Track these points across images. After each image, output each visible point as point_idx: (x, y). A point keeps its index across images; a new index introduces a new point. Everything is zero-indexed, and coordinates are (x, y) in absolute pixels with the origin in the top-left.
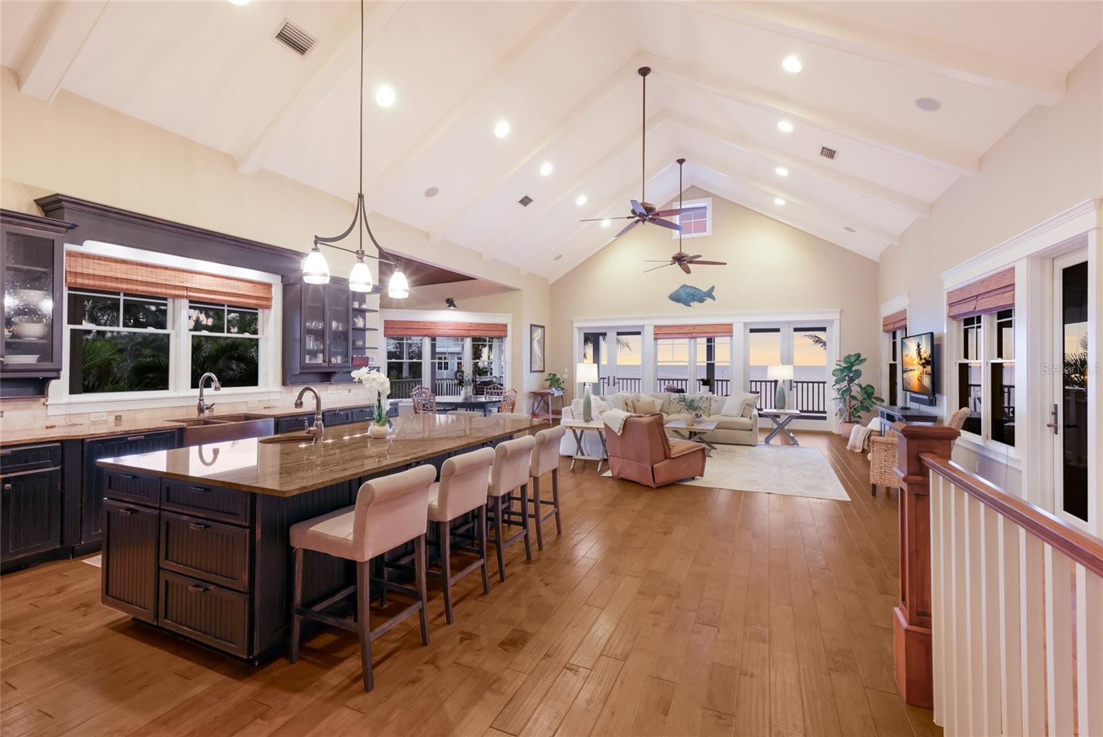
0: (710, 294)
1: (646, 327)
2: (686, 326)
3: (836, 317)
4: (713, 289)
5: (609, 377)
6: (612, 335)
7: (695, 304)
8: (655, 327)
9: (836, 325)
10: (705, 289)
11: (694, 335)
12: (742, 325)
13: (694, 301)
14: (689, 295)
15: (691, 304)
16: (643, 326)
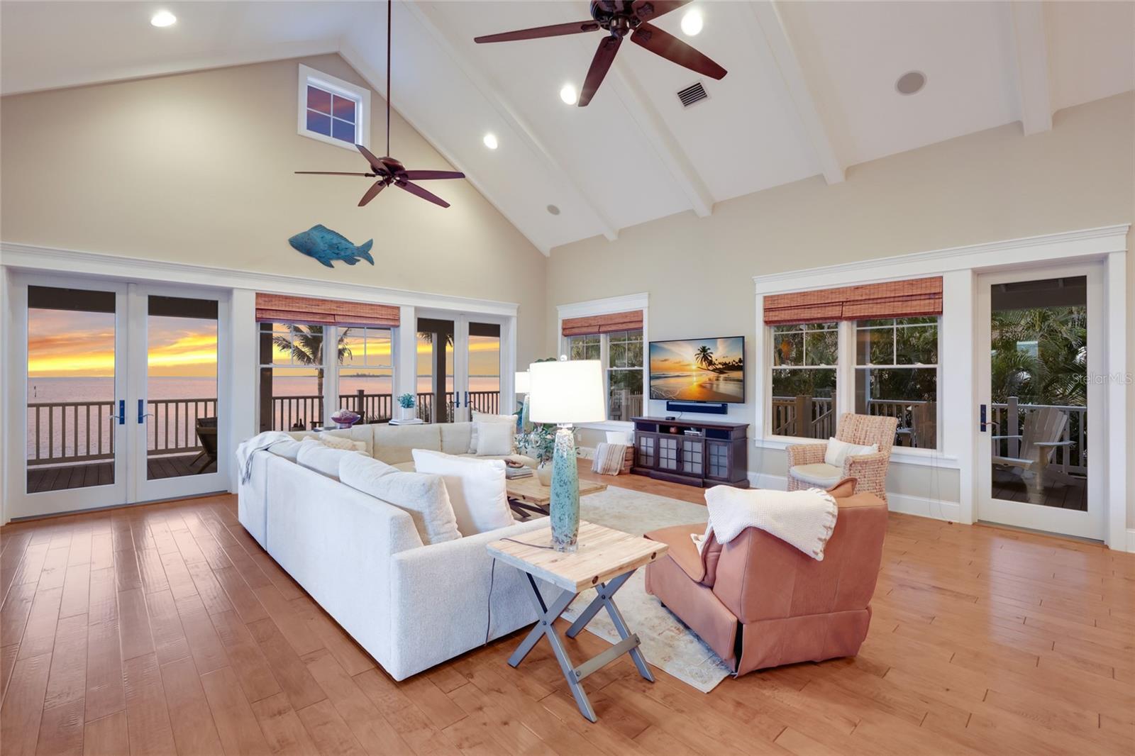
0: (365, 252)
1: (235, 293)
2: (324, 301)
3: (512, 312)
4: (369, 245)
5: (122, 403)
6: (133, 304)
7: (339, 264)
8: (259, 295)
9: (514, 323)
10: (358, 242)
11: (338, 319)
12: (413, 309)
13: (338, 258)
14: (331, 246)
15: (333, 262)
16: (228, 292)
